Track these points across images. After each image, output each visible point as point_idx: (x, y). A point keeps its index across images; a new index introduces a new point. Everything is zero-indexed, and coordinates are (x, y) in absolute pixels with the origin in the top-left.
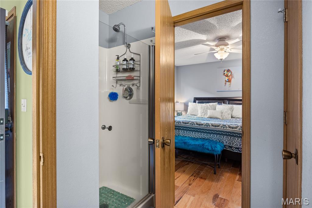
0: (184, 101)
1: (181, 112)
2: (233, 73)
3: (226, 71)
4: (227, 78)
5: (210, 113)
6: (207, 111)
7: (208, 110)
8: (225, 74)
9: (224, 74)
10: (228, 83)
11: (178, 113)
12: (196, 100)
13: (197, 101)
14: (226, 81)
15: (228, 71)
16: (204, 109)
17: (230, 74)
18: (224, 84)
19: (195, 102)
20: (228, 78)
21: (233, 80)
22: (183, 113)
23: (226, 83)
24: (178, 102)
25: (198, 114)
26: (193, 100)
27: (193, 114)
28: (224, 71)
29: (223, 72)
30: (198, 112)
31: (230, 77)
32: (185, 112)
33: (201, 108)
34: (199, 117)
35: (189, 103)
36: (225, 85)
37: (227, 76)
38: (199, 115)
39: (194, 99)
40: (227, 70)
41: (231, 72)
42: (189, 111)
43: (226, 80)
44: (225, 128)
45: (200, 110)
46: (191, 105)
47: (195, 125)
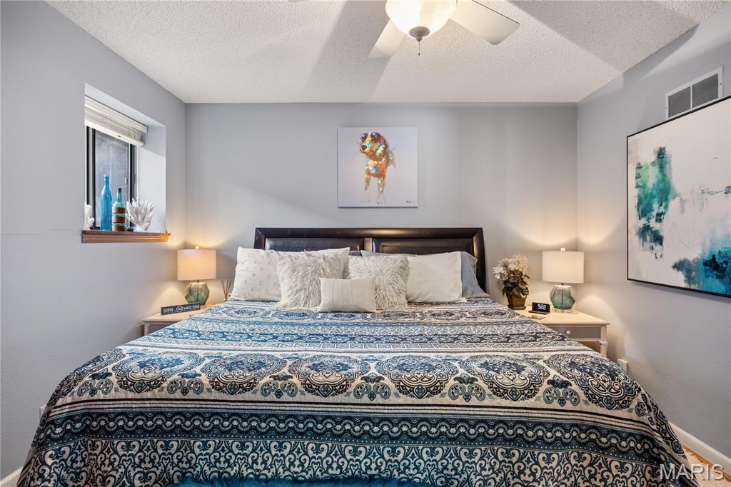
0: (215, 240)
1: (205, 286)
2: (390, 148)
3: (369, 139)
4: (372, 163)
5: (330, 291)
6: (318, 283)
7: (323, 280)
8: (367, 150)
9: (364, 147)
10: (374, 180)
11: (190, 291)
12: (264, 237)
13: (268, 243)
14: (368, 172)
15: (377, 138)
16: (305, 275)
17: (381, 148)
18: (364, 183)
19: (259, 245)
20: (376, 163)
21: (390, 171)
22: (215, 290)
23: (368, 181)
24: (192, 247)
25: (280, 296)
26: (252, 238)
27: (256, 295)
28: (364, 139)
29: (360, 141)
30: (277, 285)
31: (381, 160)
32: (219, 283)
33: (294, 271)
34: (288, 309)
35: (240, 250)
36: (366, 188)
37: (372, 155)
38: (285, 301)
39: (257, 234)
40: (372, 136)
41: (385, 143)
42: (238, 282)
43: (371, 168)
44: (474, 401)
45: (287, 281)
46: (247, 259)
47: (298, 398)
